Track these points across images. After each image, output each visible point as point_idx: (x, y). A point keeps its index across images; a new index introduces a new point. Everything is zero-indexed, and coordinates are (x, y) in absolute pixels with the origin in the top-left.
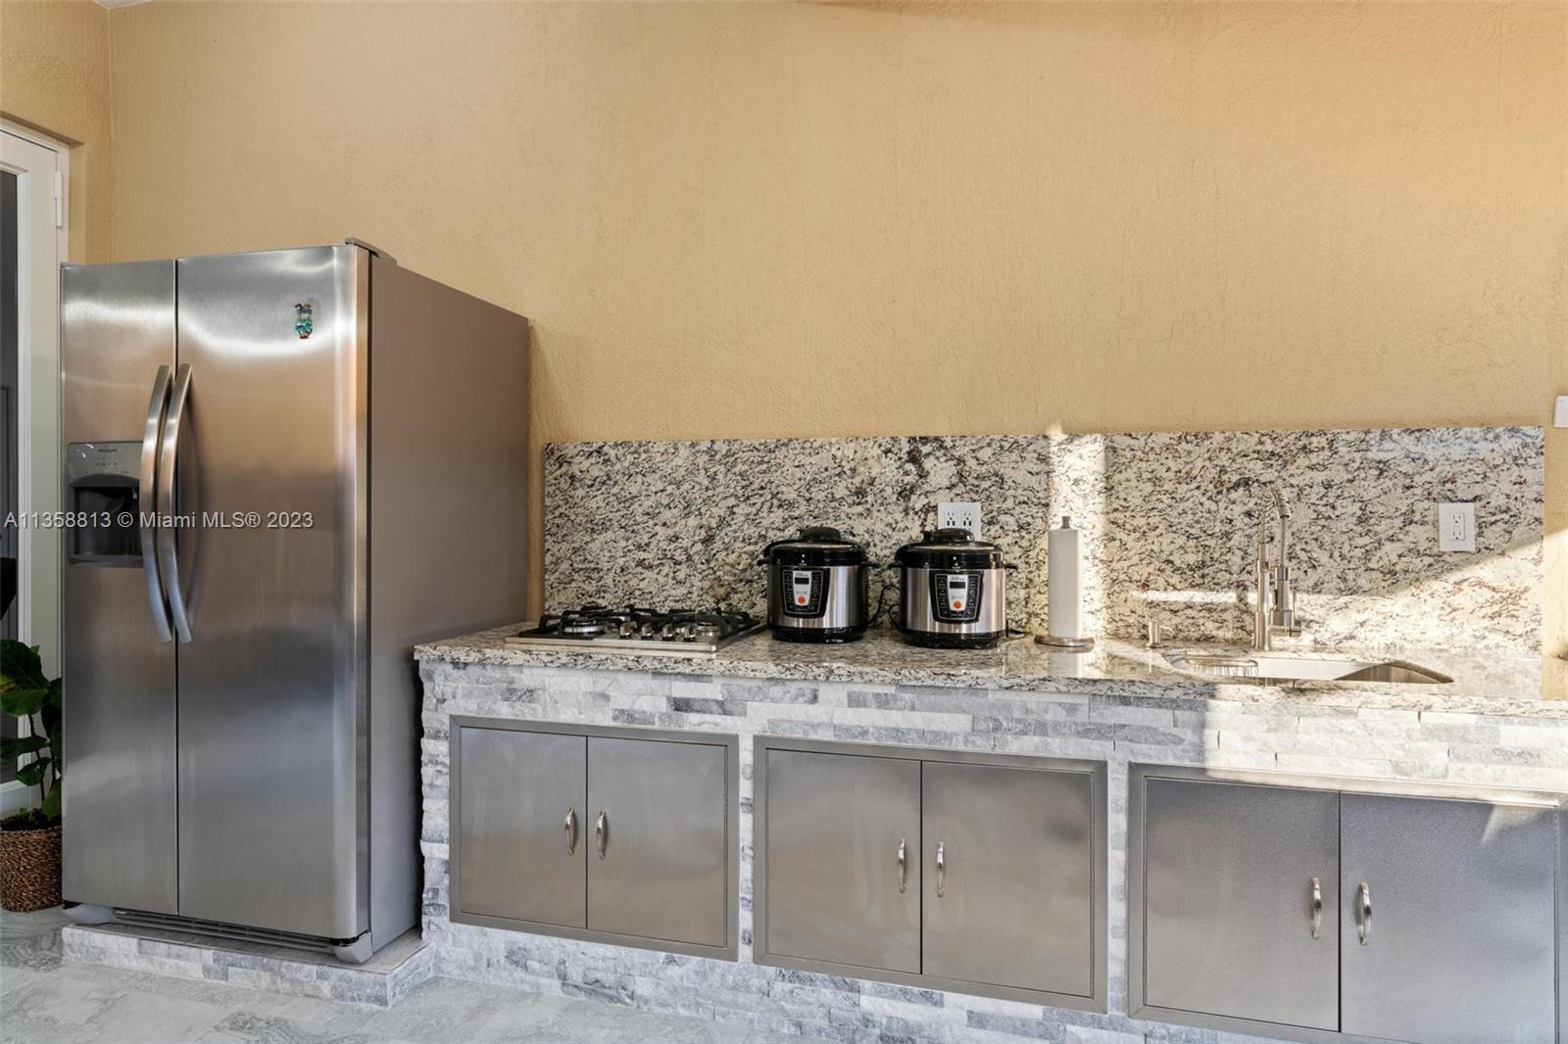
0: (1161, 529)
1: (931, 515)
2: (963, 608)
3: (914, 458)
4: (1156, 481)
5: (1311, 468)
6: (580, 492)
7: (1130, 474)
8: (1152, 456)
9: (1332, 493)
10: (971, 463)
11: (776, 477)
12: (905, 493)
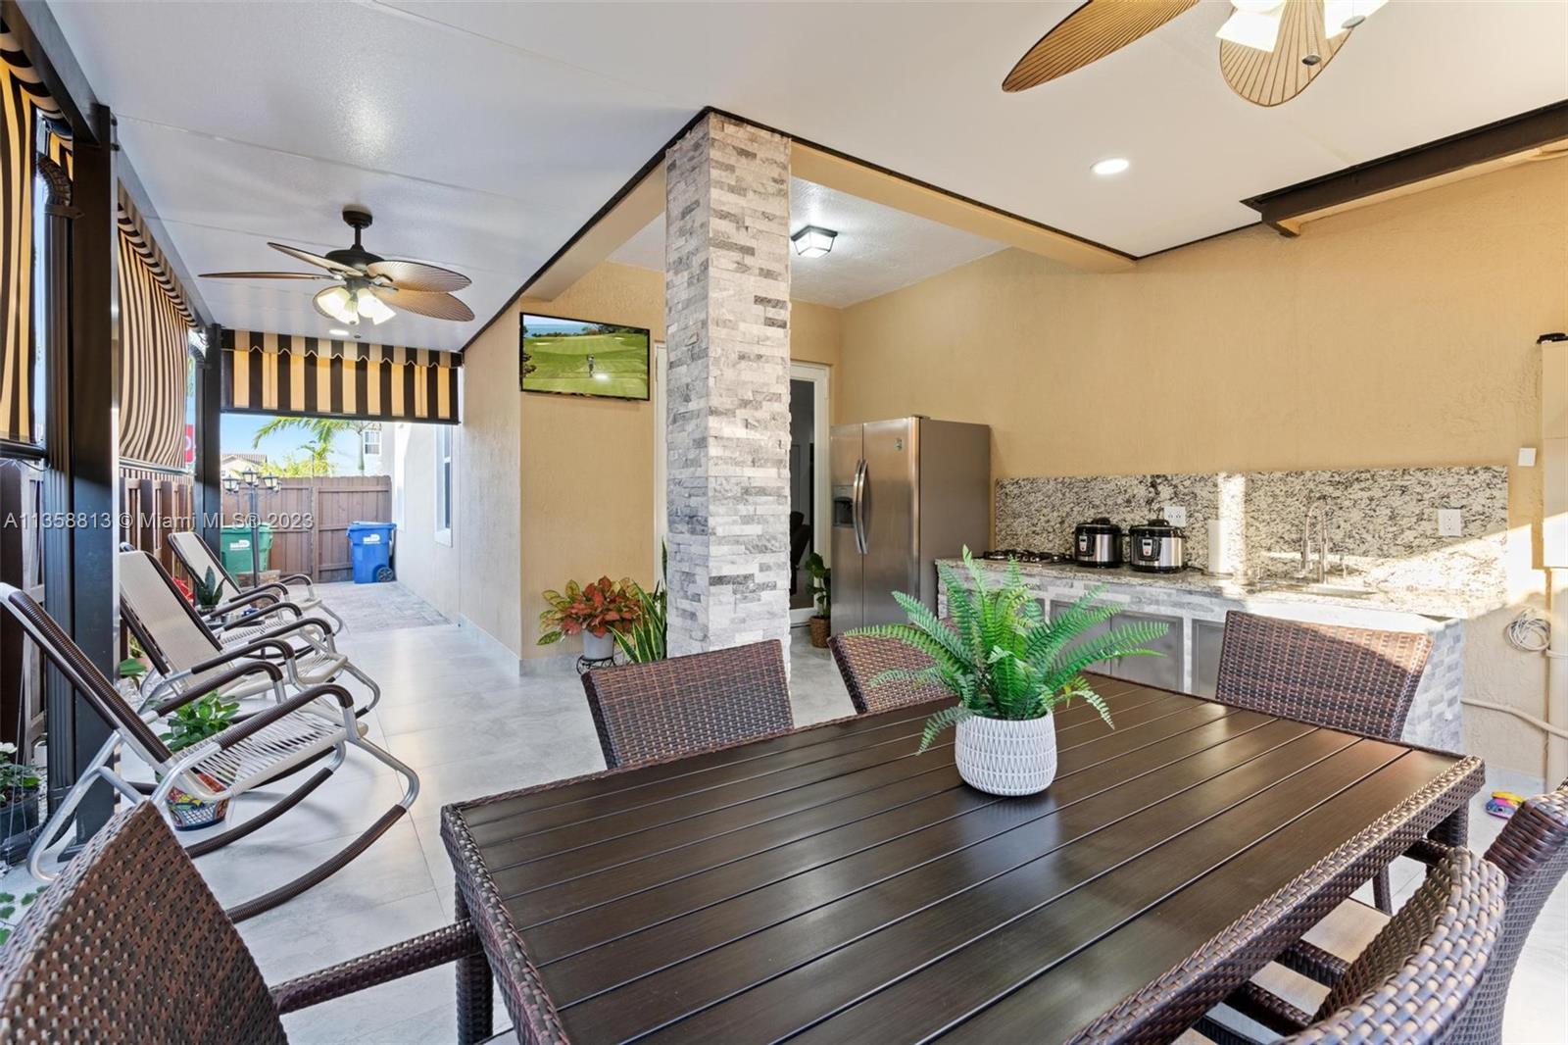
0: (1278, 521)
1: (1161, 513)
2: (1150, 554)
3: (1153, 485)
4: (1275, 496)
5: (1362, 490)
6: (1010, 501)
7: (1261, 492)
8: (1272, 484)
9: (1374, 504)
10: (1181, 487)
11: (1091, 493)
12: (1149, 502)
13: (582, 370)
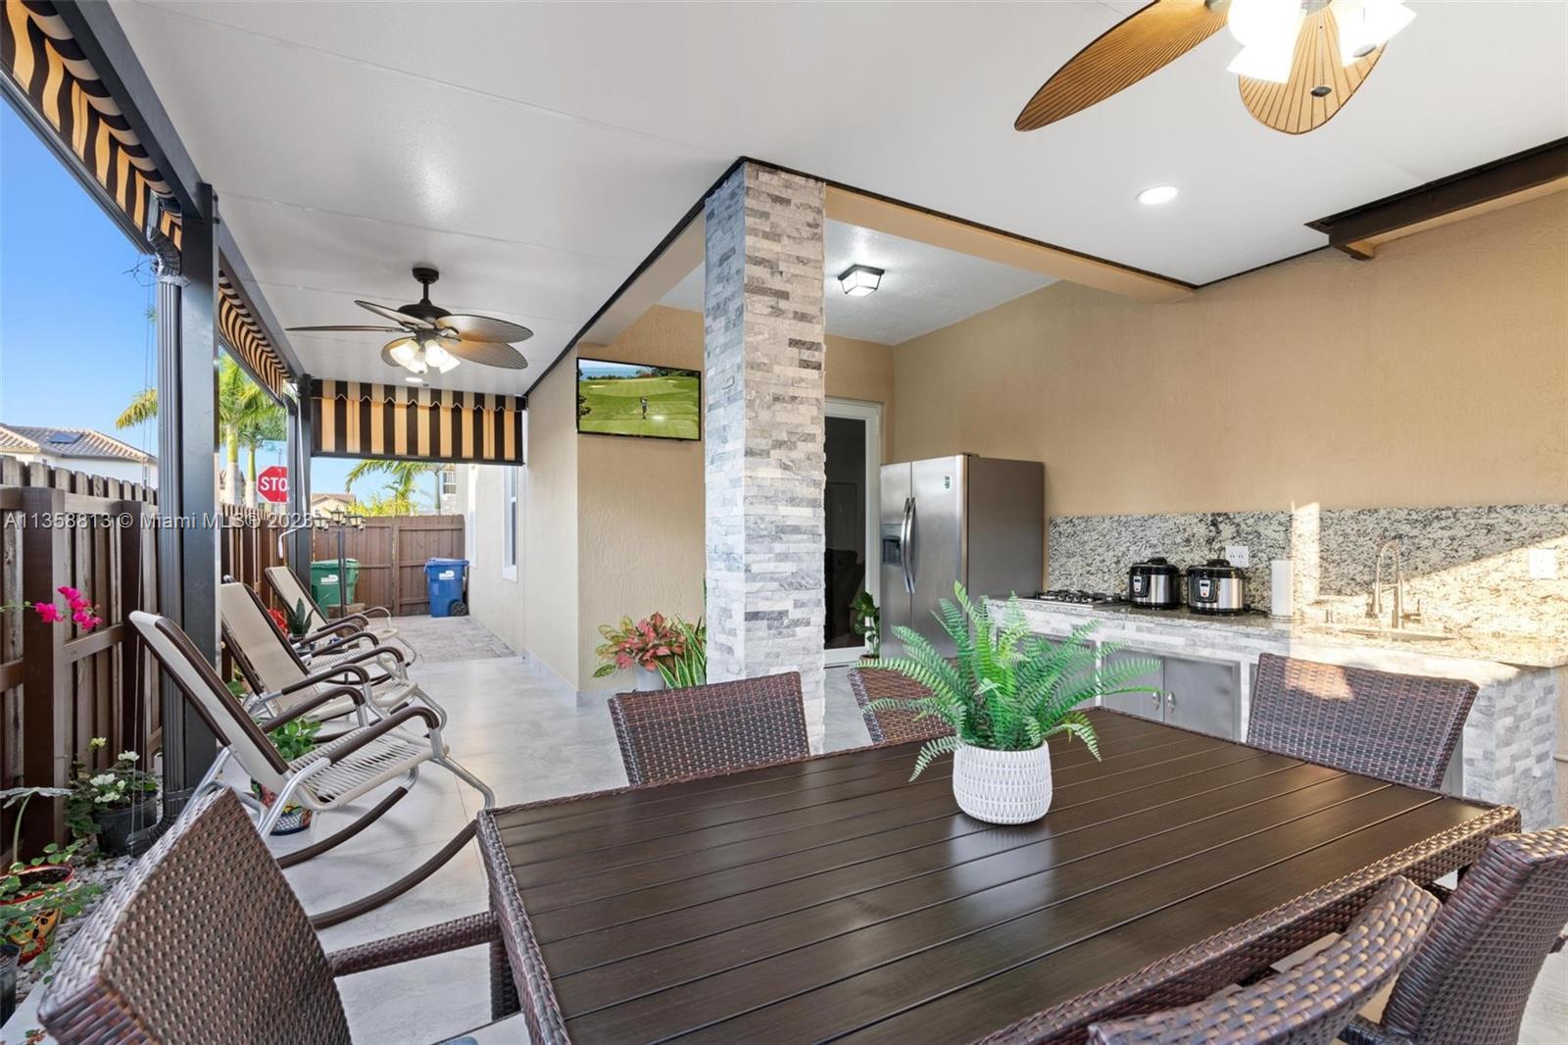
0: (1349, 561)
1: (1222, 552)
2: (1207, 595)
3: (1214, 524)
4: (1345, 535)
5: (1442, 528)
6: (1063, 540)
7: (1330, 531)
8: (1343, 522)
9: (1455, 544)
10: (1243, 526)
11: (1148, 532)
12: (1210, 541)
13: (635, 412)
